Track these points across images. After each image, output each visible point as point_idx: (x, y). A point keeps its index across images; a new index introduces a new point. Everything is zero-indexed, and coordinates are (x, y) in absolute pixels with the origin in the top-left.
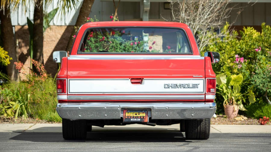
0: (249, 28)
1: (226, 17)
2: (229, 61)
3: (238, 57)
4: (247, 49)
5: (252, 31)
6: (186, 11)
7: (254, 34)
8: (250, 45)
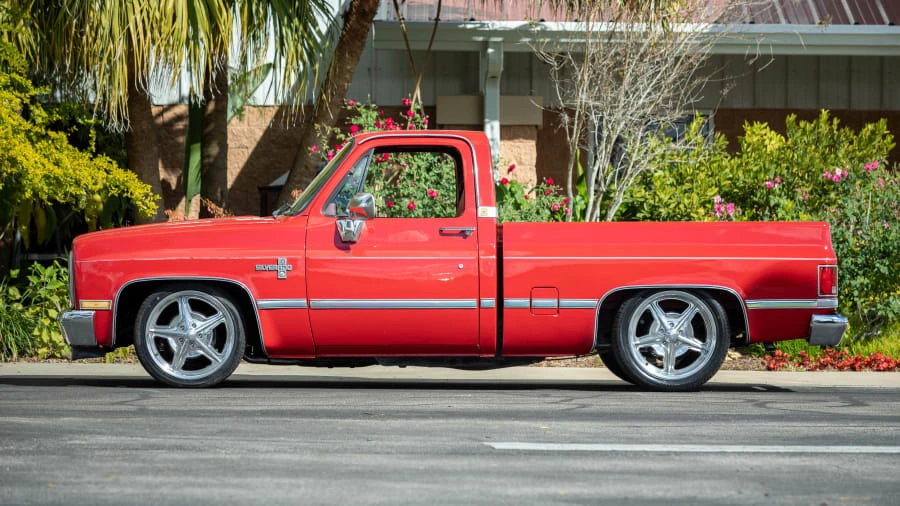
0: (757, 125)
1: (692, 101)
2: (702, 211)
3: (720, 203)
4: (749, 181)
5: (763, 132)
6: (590, 86)
7: (771, 140)
8: (757, 172)
